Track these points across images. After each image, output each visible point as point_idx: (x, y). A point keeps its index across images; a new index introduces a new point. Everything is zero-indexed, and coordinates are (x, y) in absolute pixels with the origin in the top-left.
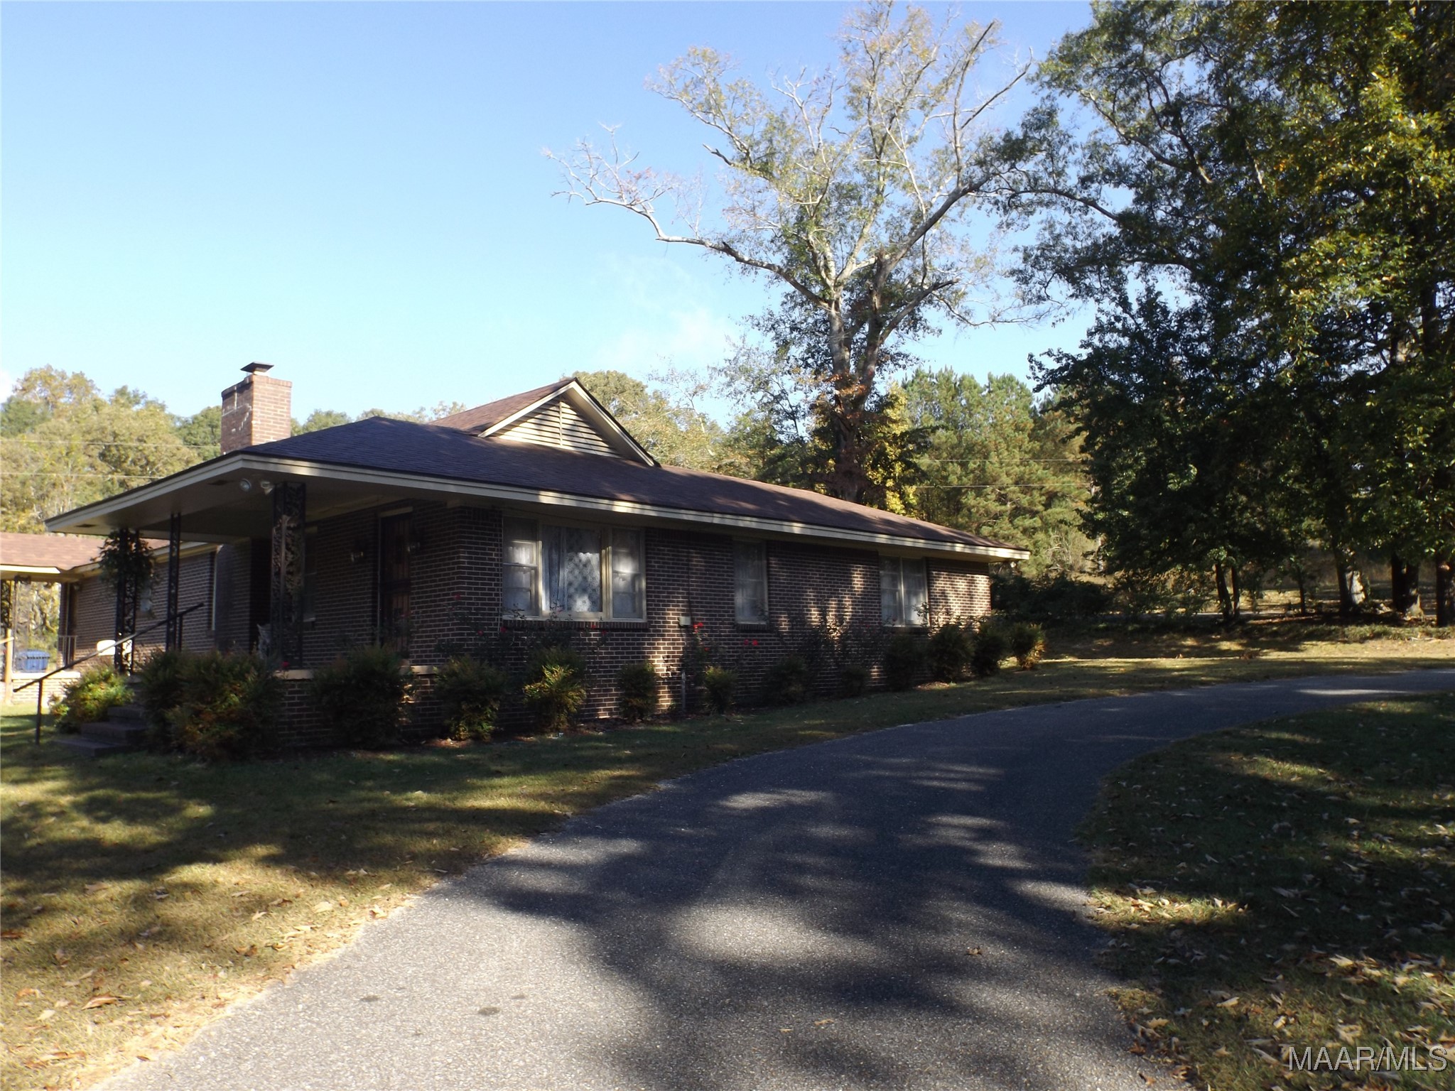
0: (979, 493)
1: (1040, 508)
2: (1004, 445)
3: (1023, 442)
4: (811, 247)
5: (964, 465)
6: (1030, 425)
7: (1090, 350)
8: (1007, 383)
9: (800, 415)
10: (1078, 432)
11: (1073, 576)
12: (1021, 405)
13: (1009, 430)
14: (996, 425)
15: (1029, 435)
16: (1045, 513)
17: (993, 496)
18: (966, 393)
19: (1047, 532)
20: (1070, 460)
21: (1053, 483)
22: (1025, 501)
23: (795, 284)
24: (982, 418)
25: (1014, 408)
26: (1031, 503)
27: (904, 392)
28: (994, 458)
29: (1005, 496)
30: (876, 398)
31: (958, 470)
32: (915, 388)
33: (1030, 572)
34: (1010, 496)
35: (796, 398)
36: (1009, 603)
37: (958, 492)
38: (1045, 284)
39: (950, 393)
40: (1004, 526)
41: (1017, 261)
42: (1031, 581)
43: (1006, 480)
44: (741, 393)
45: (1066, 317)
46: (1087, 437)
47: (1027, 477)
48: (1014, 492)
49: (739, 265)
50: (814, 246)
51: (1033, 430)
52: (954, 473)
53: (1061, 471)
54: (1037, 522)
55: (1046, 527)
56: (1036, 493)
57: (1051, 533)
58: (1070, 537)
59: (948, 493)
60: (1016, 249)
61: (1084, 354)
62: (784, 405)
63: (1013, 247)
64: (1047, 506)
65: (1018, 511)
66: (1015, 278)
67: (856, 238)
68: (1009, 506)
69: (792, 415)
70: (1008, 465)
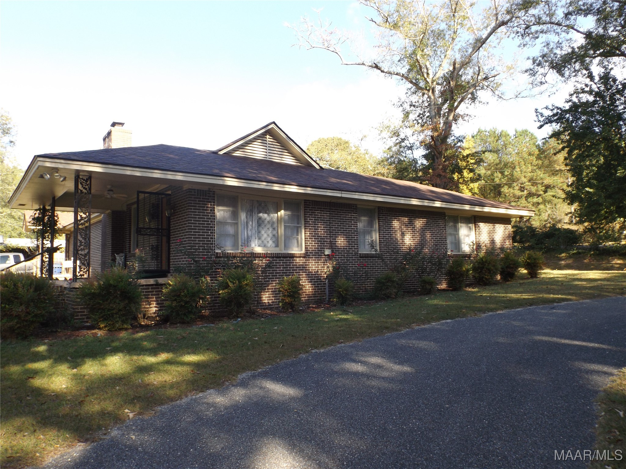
0: (510, 186)
1: (542, 193)
2: (523, 163)
3: (533, 161)
4: (419, 62)
5: (502, 173)
6: (537, 152)
7: (570, 103)
8: (525, 133)
9: (415, 147)
10: (563, 149)
11: (559, 226)
12: (531, 142)
13: (526, 156)
14: (519, 153)
15: (536, 157)
16: (544, 195)
17: (517, 188)
18: (503, 139)
19: (545, 205)
20: (558, 169)
21: (548, 180)
22: (533, 189)
23: (411, 82)
24: (512, 150)
25: (528, 144)
26: (537, 191)
27: (473, 139)
28: (518, 169)
29: (524, 188)
30: (453, 138)
31: (500, 175)
32: (478, 137)
33: (536, 224)
34: (526, 187)
35: (412, 140)
36: (524, 239)
37: (499, 186)
38: (545, 75)
39: (496, 139)
40: (523, 201)
41: (529, 64)
42: (536, 228)
43: (524, 180)
44: (385, 138)
45: (556, 92)
46: (568, 151)
47: (535, 178)
48: (528, 185)
49: (383, 74)
50: (420, 61)
51: (538, 155)
52: (497, 177)
53: (553, 174)
54: (540, 200)
55: (545, 202)
56: (540, 186)
57: (547, 205)
58: (558, 206)
59: (494, 187)
60: (528, 58)
61: (567, 106)
62: (406, 143)
63: (527, 57)
64: (545, 192)
65: (531, 195)
66: (528, 74)
67: (443, 57)
68: (526, 192)
69: (411, 148)
70: (525, 172)
